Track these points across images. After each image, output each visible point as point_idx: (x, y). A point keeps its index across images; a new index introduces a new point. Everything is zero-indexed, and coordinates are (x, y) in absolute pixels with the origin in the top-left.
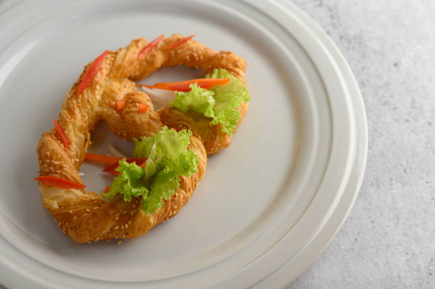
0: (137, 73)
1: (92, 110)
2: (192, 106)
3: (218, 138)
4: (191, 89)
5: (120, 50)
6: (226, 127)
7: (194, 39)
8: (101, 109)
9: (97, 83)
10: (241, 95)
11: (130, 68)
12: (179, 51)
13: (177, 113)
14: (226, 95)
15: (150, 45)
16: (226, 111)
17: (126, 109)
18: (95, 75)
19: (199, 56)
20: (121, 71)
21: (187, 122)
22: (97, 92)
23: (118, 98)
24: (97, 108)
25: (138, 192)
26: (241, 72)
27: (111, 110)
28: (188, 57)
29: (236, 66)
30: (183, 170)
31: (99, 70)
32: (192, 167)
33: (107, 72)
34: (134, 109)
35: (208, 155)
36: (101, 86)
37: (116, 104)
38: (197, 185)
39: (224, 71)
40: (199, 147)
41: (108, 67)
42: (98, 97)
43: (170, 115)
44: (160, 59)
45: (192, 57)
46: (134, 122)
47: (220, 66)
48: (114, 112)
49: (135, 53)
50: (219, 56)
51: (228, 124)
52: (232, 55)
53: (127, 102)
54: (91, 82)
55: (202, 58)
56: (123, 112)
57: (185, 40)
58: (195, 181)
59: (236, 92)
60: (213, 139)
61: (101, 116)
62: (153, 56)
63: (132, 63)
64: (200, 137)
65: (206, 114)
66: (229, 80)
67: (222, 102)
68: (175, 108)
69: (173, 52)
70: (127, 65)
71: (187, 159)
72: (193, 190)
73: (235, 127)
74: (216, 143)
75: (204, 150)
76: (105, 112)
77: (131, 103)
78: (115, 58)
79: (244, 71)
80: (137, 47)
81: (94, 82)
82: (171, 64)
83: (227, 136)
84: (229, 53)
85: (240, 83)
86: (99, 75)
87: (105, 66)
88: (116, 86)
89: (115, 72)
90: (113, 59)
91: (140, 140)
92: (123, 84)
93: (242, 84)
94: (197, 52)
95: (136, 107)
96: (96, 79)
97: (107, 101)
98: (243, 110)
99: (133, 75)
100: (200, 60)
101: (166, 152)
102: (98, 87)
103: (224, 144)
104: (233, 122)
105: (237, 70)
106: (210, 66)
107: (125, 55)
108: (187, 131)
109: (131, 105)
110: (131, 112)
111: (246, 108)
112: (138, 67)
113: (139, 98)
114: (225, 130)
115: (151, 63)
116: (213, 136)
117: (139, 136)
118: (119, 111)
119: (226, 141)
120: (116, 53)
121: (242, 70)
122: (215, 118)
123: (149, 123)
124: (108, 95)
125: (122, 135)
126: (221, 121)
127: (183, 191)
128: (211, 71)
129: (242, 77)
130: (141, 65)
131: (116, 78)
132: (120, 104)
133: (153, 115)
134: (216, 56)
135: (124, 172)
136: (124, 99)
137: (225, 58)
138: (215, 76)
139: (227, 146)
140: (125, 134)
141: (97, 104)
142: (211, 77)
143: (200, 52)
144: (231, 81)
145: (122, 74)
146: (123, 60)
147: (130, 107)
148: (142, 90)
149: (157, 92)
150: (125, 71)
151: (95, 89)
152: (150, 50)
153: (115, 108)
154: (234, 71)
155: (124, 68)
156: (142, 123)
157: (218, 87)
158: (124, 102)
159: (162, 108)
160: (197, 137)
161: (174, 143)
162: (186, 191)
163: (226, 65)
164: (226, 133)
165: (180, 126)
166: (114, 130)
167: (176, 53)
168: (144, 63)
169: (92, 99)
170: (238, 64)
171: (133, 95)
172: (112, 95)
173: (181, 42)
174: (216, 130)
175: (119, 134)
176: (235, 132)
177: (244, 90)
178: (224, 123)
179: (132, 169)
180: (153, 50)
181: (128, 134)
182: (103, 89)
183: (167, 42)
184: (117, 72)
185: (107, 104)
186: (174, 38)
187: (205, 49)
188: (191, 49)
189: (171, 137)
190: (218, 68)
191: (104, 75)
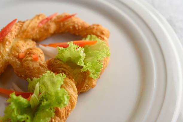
0: (38, 36)
1: (3, 59)
2: (70, 58)
3: (87, 81)
4: (68, 45)
5: (27, 20)
6: (92, 73)
7: (76, 16)
8: (8, 58)
9: (7, 40)
10: (104, 52)
11: (32, 32)
12: (66, 23)
13: (59, 62)
14: (94, 52)
15: (47, 19)
16: (93, 62)
17: (25, 59)
18: (6, 35)
19: (78, 26)
20: (25, 34)
21: (65, 68)
22: (6, 46)
23: (20, 51)
24: (6, 57)
25: (22, 119)
26: (105, 38)
27: (15, 58)
28: (71, 27)
29: (103, 34)
30: (57, 103)
31: (9, 32)
32: (63, 101)
33: (16, 34)
34: (30, 58)
35: (78, 93)
36: (10, 43)
37: (19, 55)
38: (70, 113)
39: (94, 36)
40: (72, 87)
41: (17, 30)
42: (7, 50)
43: (54, 63)
44: (53, 27)
45: (74, 27)
46: (28, 67)
47: (92, 33)
48: (17, 60)
49: (36, 22)
50: (92, 27)
51: (94, 71)
52: (100, 27)
53: (26, 54)
54: (3, 39)
55: (80, 28)
56: (23, 60)
57: (70, 17)
58: (68, 111)
59: (101, 50)
60: (83, 82)
61: (8, 62)
62: (49, 25)
63: (33, 29)
64: (74, 80)
65: (78, 64)
66: (96, 42)
67: (91, 56)
68: (58, 59)
69: (62, 24)
70: (30, 30)
71: (60, 95)
72: (66, 117)
73: (99, 74)
74: (85, 84)
75: (76, 89)
76: (11, 60)
77: (28, 54)
78: (22, 25)
79: (108, 38)
80: (38, 19)
81: (5, 40)
82: (61, 32)
83: (93, 80)
84: (98, 25)
85: (104, 44)
86: (9, 35)
87: (14, 30)
88: (21, 43)
89: (21, 34)
90: (21, 25)
91: (32, 80)
92: (27, 43)
93: (106, 45)
94: (77, 24)
95: (31, 57)
96: (7, 37)
97: (13, 53)
98: (105, 63)
99: (35, 37)
100: (79, 29)
101: (48, 89)
102: (7, 43)
103: (91, 85)
104: (97, 70)
105: (103, 36)
106: (85, 34)
107: (30, 23)
108: (63, 75)
109: (28, 55)
110: (27, 60)
111: (108, 62)
112: (38, 32)
113: (35, 51)
114: (91, 75)
115: (47, 30)
116: (84, 79)
117: (31, 77)
118: (20, 59)
119: (92, 83)
120: (24, 22)
121: (106, 36)
122: (84, 66)
123: (39, 68)
124: (15, 48)
125: (21, 76)
126: (89, 69)
127: (58, 118)
128: (85, 37)
129: (105, 41)
130: (40, 31)
131: (22, 38)
132: (21, 55)
133: (42, 63)
134: (90, 27)
135: (12, 103)
136: (25, 51)
137: (96, 28)
138: (88, 40)
139: (93, 86)
140: (23, 76)
141: (7, 54)
142: (85, 40)
143: (79, 24)
144: (98, 42)
145: (26, 36)
146: (28, 26)
147: (27, 57)
148: (39, 47)
149: (49, 49)
150: (29, 34)
151: (6, 44)
152: (47, 22)
153: (18, 57)
154: (101, 37)
155: (28, 32)
156: (34, 68)
157: (89, 46)
158: (24, 54)
159: (50, 59)
160: (72, 80)
161: (53, 83)
162: (60, 118)
163: (96, 33)
164: (92, 78)
165: (61, 71)
166: (16, 72)
167: (64, 25)
168: (42, 30)
169: (3, 51)
170: (104, 32)
171: (31, 49)
172: (17, 48)
173: (67, 18)
174: (86, 75)
175: (19, 75)
176: (99, 78)
177: (107, 48)
178: (90, 70)
179: (18, 101)
180: (49, 22)
181: (25, 76)
182: (11, 44)
183: (58, 17)
184: (23, 35)
185: (13, 54)
186: (63, 15)
187: (83, 23)
188: (74, 22)
189: (51, 79)
190: (90, 34)
191: (13, 35)
